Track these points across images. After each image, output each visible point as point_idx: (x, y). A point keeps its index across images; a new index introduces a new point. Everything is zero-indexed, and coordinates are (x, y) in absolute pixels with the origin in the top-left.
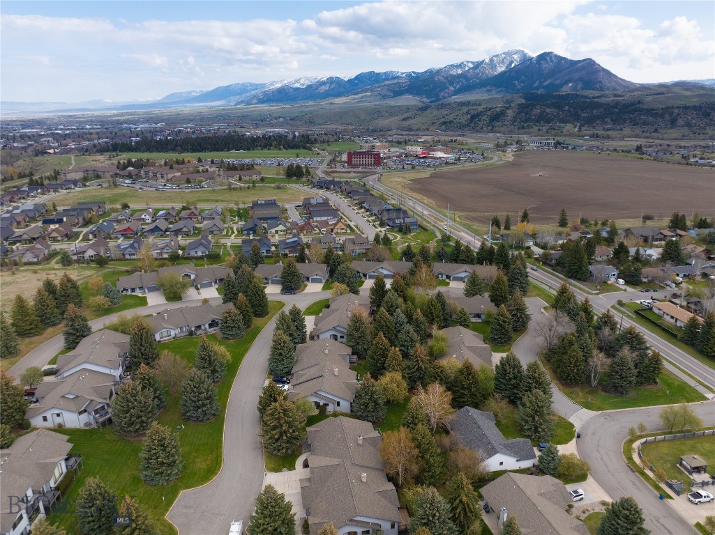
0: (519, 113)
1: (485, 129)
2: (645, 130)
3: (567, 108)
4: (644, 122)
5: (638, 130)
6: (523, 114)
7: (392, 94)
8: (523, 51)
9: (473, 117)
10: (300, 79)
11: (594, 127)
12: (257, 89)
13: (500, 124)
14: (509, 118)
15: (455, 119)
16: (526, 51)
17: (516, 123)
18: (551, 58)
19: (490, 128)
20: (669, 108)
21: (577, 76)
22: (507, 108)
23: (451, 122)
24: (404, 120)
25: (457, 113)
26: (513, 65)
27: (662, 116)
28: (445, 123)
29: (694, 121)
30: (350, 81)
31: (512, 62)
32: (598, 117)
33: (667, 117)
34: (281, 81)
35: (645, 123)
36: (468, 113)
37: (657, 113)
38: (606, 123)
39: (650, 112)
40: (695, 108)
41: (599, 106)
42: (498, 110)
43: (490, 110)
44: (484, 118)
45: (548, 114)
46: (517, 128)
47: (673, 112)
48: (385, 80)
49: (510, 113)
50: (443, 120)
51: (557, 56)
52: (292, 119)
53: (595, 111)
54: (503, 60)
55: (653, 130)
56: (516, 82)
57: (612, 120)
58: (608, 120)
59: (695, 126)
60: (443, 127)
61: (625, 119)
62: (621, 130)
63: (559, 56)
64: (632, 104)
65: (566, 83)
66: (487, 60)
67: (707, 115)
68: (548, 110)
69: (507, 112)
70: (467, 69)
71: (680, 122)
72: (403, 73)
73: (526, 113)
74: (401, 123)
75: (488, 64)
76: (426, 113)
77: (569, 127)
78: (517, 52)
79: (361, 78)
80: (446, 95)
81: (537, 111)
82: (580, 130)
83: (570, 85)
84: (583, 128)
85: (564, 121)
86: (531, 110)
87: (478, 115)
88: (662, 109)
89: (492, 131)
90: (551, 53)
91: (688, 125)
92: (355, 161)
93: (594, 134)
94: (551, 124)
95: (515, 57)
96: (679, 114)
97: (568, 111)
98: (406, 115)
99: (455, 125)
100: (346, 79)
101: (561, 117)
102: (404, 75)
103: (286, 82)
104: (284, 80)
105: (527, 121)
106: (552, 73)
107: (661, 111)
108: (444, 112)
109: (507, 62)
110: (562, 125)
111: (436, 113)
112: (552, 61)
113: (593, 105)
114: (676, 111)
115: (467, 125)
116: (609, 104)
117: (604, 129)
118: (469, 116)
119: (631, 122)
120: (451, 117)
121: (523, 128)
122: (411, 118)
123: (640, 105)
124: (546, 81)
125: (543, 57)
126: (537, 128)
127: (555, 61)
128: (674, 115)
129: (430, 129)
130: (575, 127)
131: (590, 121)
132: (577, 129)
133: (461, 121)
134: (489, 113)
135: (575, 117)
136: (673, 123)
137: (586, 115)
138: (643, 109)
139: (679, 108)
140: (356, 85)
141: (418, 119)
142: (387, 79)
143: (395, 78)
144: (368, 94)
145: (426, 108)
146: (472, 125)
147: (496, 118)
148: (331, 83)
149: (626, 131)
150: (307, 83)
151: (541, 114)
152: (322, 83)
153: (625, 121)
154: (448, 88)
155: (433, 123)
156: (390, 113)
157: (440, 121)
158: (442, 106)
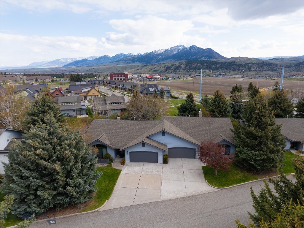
0: (186, 66)
1: (173, 73)
2: (240, 72)
3: (206, 64)
4: (238, 69)
5: (237, 72)
6: (188, 67)
7: (131, 62)
8: (183, 45)
9: (167, 68)
11: (218, 71)
13: (179, 71)
14: (182, 68)
17: (186, 70)
18: (195, 48)
19: (175, 72)
20: (246, 64)
21: (205, 54)
22: (181, 64)
23: (158, 70)
25: (160, 67)
26: (180, 51)
27: (245, 67)
28: (155, 71)
29: (257, 69)
30: (113, 57)
31: (179, 50)
32: (219, 68)
33: (247, 67)
36: (164, 67)
37: (242, 66)
38: (223, 70)
39: (240, 65)
40: (256, 64)
41: (219, 63)
42: (178, 65)
43: (174, 65)
44: (172, 68)
45: (198, 67)
46: (186, 72)
47: (249, 65)
48: (128, 56)
49: (183, 66)
50: (154, 69)
51: (197, 47)
52: (87, 71)
53: (217, 65)
54: (176, 49)
55: (242, 72)
56: (182, 57)
57: (225, 69)
58: (224, 68)
59: (258, 70)
60: (155, 72)
61: (230, 68)
62: (229, 72)
63: (198, 47)
64: (232, 63)
67: (262, 66)
68: (199, 65)
69: (181, 66)
70: (161, 52)
71: (252, 69)
73: (190, 66)
74: (136, 71)
75: (170, 50)
76: (146, 67)
77: (208, 71)
78: (181, 46)
79: (117, 56)
80: (154, 62)
81: (194, 65)
82: (213, 72)
83: (203, 58)
84: (214, 72)
86: (191, 65)
87: (170, 67)
89: (176, 73)
90: (195, 46)
92: (114, 78)
93: (219, 74)
95: (180, 48)
96: (251, 66)
97: (206, 65)
98: (138, 68)
99: (160, 72)
100: (111, 57)
101: (204, 68)
105: (190, 69)
106: (196, 54)
107: (244, 65)
108: (154, 67)
109: (177, 50)
110: (205, 71)
111: (151, 67)
112: (195, 49)
113: (216, 63)
114: (250, 65)
115: (165, 71)
116: (222, 63)
117: (223, 72)
118: (165, 68)
119: (233, 69)
120: (158, 69)
121: (189, 72)
122: (140, 69)
123: (235, 63)
124: (194, 56)
125: (192, 47)
126: (195, 72)
127: (197, 49)
128: (250, 66)
131: (217, 69)
132: (211, 72)
133: (162, 70)
134: (174, 66)
135: (210, 68)
136: (250, 69)
137: (214, 67)
138: (237, 64)
139: (250, 63)
140: (116, 59)
141: (143, 70)
142: (129, 56)
143: (132, 56)
144: (121, 62)
145: (146, 66)
146: (167, 71)
147: (177, 68)
148: (105, 58)
149: (232, 73)
150: (95, 58)
151: (196, 67)
152: (101, 58)
153: (230, 69)
154: (154, 60)
155: (150, 71)
156: (131, 68)
157: (153, 70)
158: (153, 65)
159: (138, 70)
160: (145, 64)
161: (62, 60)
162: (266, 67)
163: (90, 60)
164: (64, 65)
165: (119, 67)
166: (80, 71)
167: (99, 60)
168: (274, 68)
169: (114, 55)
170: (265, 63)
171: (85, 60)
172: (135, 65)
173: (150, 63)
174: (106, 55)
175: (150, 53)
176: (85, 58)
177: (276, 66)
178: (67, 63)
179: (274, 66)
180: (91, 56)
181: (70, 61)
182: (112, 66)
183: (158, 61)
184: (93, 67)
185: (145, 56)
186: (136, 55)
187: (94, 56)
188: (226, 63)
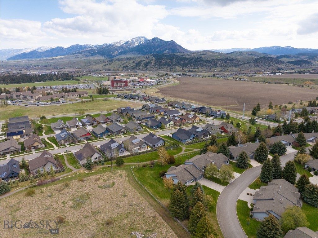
0: (156, 62)
2: (207, 68)
3: (174, 60)
5: (204, 68)
9: (137, 64)
10: (41, 47)
11: (188, 68)
12: (17, 52)
13: (149, 67)
14: (153, 64)
15: (129, 65)
16: (146, 37)
17: (156, 67)
20: (212, 60)
21: (168, 47)
22: (151, 60)
23: (128, 66)
24: (104, 66)
25: (129, 62)
26: (141, 43)
27: (211, 63)
28: (125, 67)
29: (223, 65)
31: (141, 41)
32: (188, 64)
33: (213, 63)
34: (30, 48)
35: (206, 66)
36: (134, 62)
37: (209, 62)
38: (192, 66)
39: (207, 61)
40: (221, 60)
41: (187, 59)
42: (147, 61)
44: (142, 64)
45: (168, 63)
49: (153, 62)
50: (123, 66)
53: (186, 61)
55: (209, 68)
56: (145, 50)
57: (194, 65)
60: (125, 69)
62: (198, 68)
64: (198, 58)
65: (165, 50)
66: (131, 40)
67: (226, 62)
68: (168, 61)
69: (151, 62)
70: (122, 44)
71: (218, 65)
73: (159, 62)
75: (131, 42)
77: (178, 68)
79: (72, 47)
81: (163, 61)
83: (167, 51)
84: (184, 68)
85: (175, 65)
86: (161, 61)
87: (139, 63)
88: (210, 60)
89: (147, 70)
91: (221, 66)
92: (115, 85)
94: (170, 67)
95: (142, 39)
96: (217, 62)
97: (175, 61)
98: (104, 64)
99: (130, 68)
100: (66, 48)
101: (173, 63)
102: (93, 46)
103: (33, 49)
104: (32, 48)
105: (160, 65)
107: (210, 61)
108: (123, 62)
110: (175, 67)
111: (118, 62)
112: (158, 41)
114: (216, 61)
115: (135, 68)
117: (192, 68)
118: (135, 64)
119: (201, 65)
120: (127, 64)
121: (160, 68)
122: (108, 65)
125: (154, 39)
126: (165, 68)
128: (215, 62)
129: (119, 69)
130: (180, 68)
131: (185, 65)
132: (181, 69)
133: (132, 66)
134: (143, 62)
135: (179, 64)
136: (216, 65)
137: (182, 63)
138: (203, 60)
139: (216, 59)
140: (72, 50)
141: (111, 65)
144: (79, 54)
145: (112, 60)
146: (137, 67)
147: (147, 64)
148: (59, 49)
149: (200, 69)
151: (166, 63)
152: (53, 50)
153: (198, 65)
158: (119, 59)
162: (230, 63)
165: (83, 62)
168: (236, 63)
170: (228, 59)
174: (60, 46)
177: (238, 62)
179: (236, 62)
188: (193, 58)
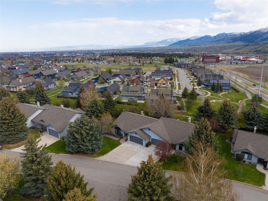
7: (232, 41)
15: (262, 49)
23: (259, 51)
24: (236, 50)
28: (256, 51)
30: (214, 37)
48: (229, 36)
50: (256, 50)
52: (187, 50)
60: (256, 53)
72: (238, 33)
74: (234, 51)
79: (219, 35)
80: (258, 41)
98: (237, 48)
99: (262, 52)
108: (256, 46)
111: (252, 47)
120: (260, 49)
122: (240, 49)
129: (249, 53)
133: (265, 50)
140: (217, 38)
141: (243, 50)
142: (231, 35)
143: (234, 35)
144: (222, 41)
145: (247, 45)
148: (207, 38)
150: (197, 38)
152: (203, 37)
154: (259, 38)
155: (250, 51)
156: (230, 47)
157: (254, 50)
158: (256, 44)
159: (237, 49)
160: (247, 44)
161: (169, 40)
163: (192, 40)
164: (170, 44)
165: (218, 46)
166: (182, 50)
167: (200, 40)
169: (216, 35)
171: (188, 40)
172: (235, 45)
173: (253, 42)
175: (255, 32)
176: (188, 38)
178: (172, 43)
180: (193, 36)
181: (175, 41)
182: (211, 46)
183: (263, 40)
184: (194, 47)
185: (248, 35)
186: (238, 34)
187: (196, 36)
